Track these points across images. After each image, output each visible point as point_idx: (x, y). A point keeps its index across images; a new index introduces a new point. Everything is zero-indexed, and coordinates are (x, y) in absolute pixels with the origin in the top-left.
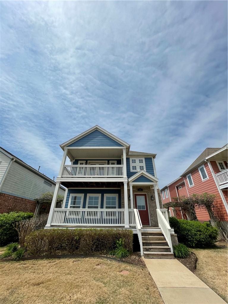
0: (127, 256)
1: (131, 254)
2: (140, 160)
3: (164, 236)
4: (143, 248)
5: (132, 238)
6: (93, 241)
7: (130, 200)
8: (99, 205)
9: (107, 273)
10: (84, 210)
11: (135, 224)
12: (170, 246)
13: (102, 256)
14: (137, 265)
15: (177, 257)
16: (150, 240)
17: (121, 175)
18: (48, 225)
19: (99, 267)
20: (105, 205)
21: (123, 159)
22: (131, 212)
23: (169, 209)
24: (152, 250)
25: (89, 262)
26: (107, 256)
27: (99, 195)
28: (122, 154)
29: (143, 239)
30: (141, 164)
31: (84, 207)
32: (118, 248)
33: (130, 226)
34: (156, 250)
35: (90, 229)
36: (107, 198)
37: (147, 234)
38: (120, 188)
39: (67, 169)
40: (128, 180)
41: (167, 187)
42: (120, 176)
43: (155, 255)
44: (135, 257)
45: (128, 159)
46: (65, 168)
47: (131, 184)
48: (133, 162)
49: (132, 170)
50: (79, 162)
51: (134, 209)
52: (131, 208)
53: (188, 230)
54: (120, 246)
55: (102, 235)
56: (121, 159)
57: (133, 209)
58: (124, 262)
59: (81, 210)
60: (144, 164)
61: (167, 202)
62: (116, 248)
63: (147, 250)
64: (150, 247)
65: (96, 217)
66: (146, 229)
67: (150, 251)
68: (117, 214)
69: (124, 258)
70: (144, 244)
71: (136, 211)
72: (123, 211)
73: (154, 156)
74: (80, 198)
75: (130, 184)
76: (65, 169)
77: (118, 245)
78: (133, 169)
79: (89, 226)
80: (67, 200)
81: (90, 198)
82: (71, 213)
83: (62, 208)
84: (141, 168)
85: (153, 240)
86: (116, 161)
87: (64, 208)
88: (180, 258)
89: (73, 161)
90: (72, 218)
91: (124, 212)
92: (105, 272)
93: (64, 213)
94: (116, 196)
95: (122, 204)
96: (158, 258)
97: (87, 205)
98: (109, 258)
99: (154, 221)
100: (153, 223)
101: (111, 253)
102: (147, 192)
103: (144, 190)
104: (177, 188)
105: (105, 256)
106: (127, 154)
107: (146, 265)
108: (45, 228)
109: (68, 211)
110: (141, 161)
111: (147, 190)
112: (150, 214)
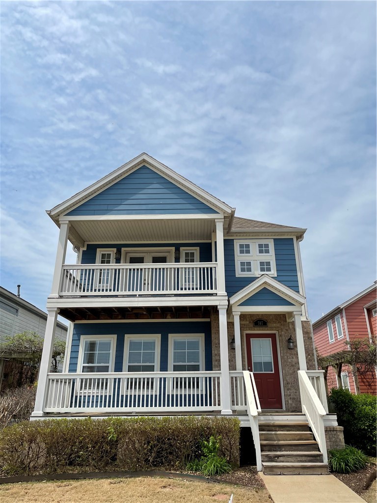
0: (225, 472)
1: (235, 468)
2: (260, 246)
3: (312, 431)
4: (262, 455)
5: (237, 436)
6: (149, 442)
7: (234, 349)
8: (157, 363)
9: (184, 498)
10: (118, 375)
11: (246, 404)
12: (323, 450)
13: (170, 473)
14: (246, 485)
15: (336, 471)
16: (279, 440)
17: (212, 289)
18: (37, 412)
19: (167, 490)
20: (171, 363)
21: (216, 242)
22: (236, 378)
23: (343, 368)
24: (281, 459)
25: (144, 483)
26: (182, 472)
27: (157, 338)
28: (215, 231)
29: (263, 438)
30: (265, 257)
31: (119, 368)
32: (206, 456)
33: (234, 411)
34: (290, 459)
35: (142, 419)
36: (177, 345)
37: (273, 428)
38: (208, 320)
39: (71, 275)
40: (229, 301)
41: (342, 310)
42: (210, 291)
43: (288, 467)
44: (243, 474)
45: (228, 244)
46: (66, 273)
47: (237, 311)
48: (242, 252)
49: (239, 273)
50: (99, 252)
51: (244, 371)
52: (236, 370)
53: (372, 417)
54: (211, 452)
55: (170, 429)
56: (211, 243)
57: (242, 371)
58: (219, 482)
59: (111, 375)
60: (271, 257)
61: (335, 352)
62: (202, 457)
63: (271, 459)
64: (279, 453)
65: (152, 391)
66: (270, 417)
67: (276, 462)
68: (202, 384)
69: (221, 475)
70: (264, 448)
71: (248, 376)
72: (218, 376)
73: (300, 235)
74: (107, 346)
75: (233, 310)
76: (67, 276)
77: (205, 450)
78: (243, 270)
79: (136, 413)
80: (75, 352)
81: (133, 345)
82: (85, 383)
83: (63, 373)
84: (265, 266)
85: (287, 440)
86: (198, 248)
87: (67, 373)
88: (343, 473)
89: (82, 249)
90: (93, 396)
91: (218, 378)
92: (180, 496)
93: (69, 383)
94: (199, 338)
95: (213, 358)
96: (294, 473)
97: (126, 364)
98: (187, 476)
99: (294, 399)
100: (291, 404)
101: (191, 466)
102: (277, 328)
103: (269, 325)
104: (369, 311)
105: (178, 472)
106: (227, 230)
107: (266, 485)
108: (31, 419)
109: (78, 379)
110: (263, 249)
111: (278, 325)
112: (285, 382)
